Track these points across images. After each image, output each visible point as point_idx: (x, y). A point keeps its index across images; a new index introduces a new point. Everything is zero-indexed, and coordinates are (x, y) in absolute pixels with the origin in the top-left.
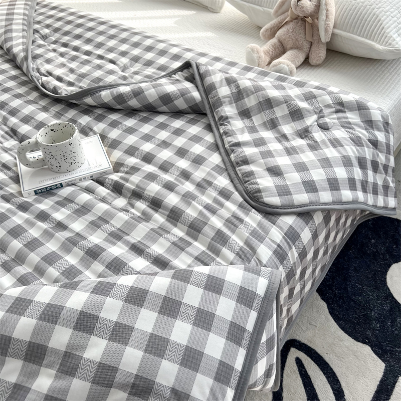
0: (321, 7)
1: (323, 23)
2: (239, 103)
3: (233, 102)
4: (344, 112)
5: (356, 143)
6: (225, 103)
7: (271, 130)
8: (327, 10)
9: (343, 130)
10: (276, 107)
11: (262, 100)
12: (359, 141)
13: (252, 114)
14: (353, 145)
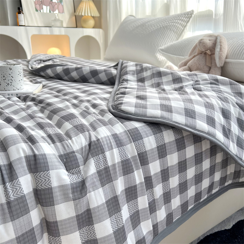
0: (217, 44)
1: (218, 53)
2: (139, 75)
3: (136, 74)
4: (218, 85)
5: (222, 100)
6: (129, 73)
7: (155, 87)
8: (221, 46)
9: (213, 92)
10: (164, 76)
11: (155, 72)
12: (225, 99)
13: (145, 80)
14: (219, 100)
